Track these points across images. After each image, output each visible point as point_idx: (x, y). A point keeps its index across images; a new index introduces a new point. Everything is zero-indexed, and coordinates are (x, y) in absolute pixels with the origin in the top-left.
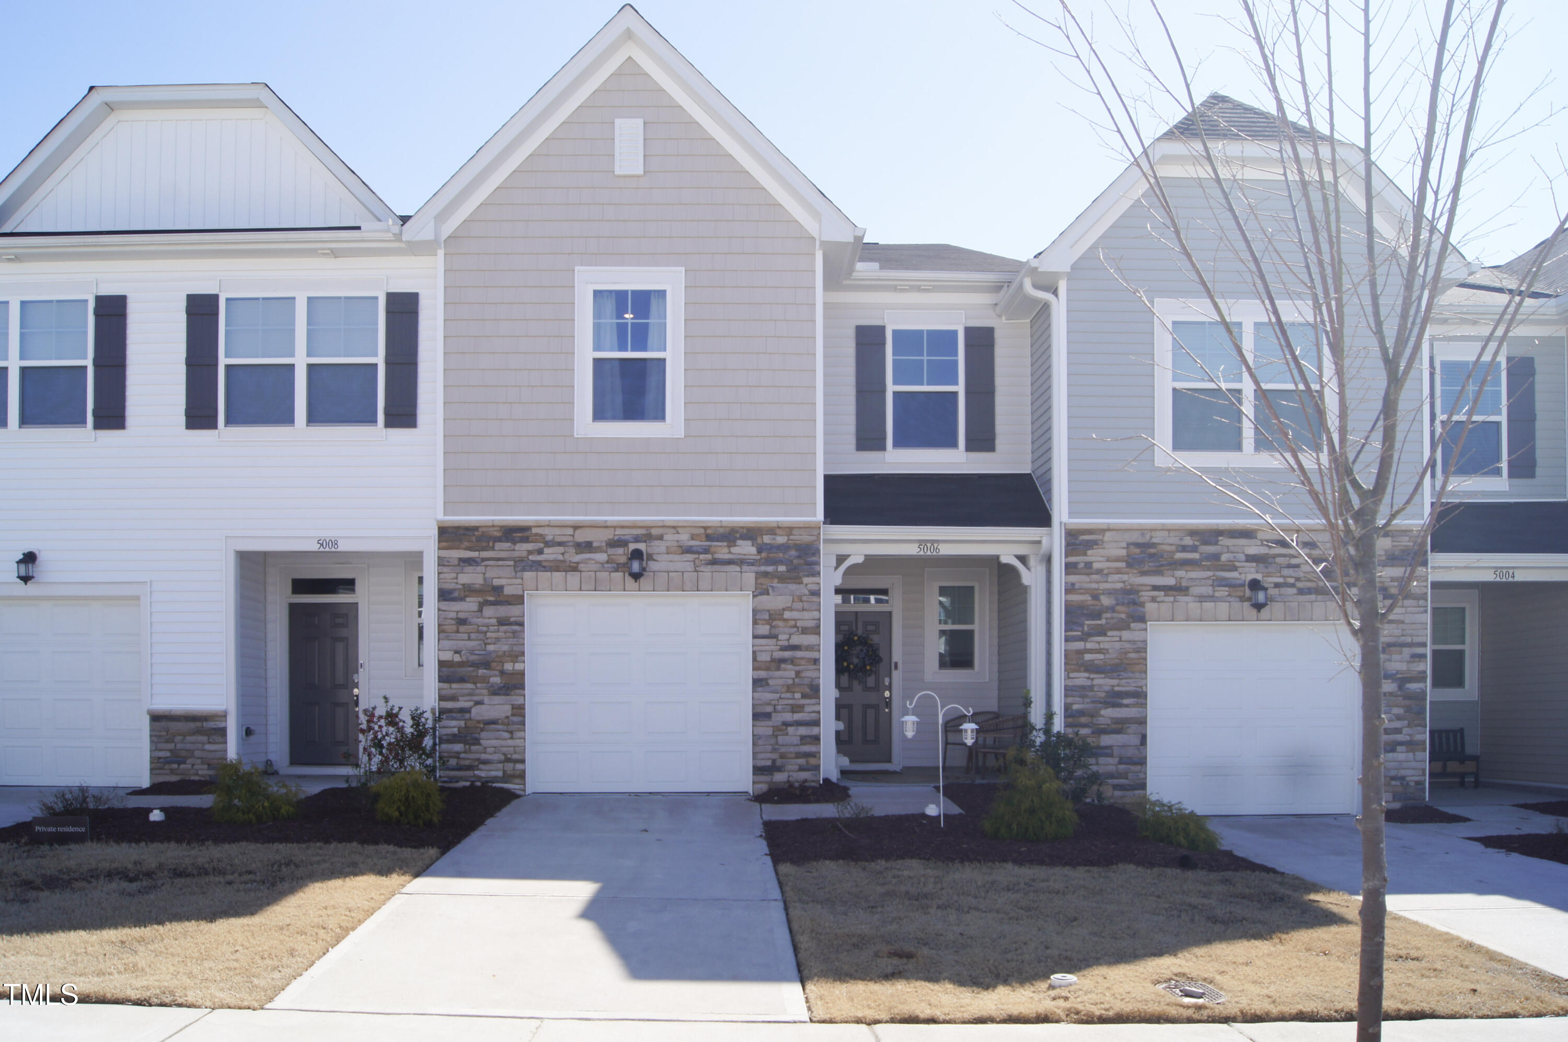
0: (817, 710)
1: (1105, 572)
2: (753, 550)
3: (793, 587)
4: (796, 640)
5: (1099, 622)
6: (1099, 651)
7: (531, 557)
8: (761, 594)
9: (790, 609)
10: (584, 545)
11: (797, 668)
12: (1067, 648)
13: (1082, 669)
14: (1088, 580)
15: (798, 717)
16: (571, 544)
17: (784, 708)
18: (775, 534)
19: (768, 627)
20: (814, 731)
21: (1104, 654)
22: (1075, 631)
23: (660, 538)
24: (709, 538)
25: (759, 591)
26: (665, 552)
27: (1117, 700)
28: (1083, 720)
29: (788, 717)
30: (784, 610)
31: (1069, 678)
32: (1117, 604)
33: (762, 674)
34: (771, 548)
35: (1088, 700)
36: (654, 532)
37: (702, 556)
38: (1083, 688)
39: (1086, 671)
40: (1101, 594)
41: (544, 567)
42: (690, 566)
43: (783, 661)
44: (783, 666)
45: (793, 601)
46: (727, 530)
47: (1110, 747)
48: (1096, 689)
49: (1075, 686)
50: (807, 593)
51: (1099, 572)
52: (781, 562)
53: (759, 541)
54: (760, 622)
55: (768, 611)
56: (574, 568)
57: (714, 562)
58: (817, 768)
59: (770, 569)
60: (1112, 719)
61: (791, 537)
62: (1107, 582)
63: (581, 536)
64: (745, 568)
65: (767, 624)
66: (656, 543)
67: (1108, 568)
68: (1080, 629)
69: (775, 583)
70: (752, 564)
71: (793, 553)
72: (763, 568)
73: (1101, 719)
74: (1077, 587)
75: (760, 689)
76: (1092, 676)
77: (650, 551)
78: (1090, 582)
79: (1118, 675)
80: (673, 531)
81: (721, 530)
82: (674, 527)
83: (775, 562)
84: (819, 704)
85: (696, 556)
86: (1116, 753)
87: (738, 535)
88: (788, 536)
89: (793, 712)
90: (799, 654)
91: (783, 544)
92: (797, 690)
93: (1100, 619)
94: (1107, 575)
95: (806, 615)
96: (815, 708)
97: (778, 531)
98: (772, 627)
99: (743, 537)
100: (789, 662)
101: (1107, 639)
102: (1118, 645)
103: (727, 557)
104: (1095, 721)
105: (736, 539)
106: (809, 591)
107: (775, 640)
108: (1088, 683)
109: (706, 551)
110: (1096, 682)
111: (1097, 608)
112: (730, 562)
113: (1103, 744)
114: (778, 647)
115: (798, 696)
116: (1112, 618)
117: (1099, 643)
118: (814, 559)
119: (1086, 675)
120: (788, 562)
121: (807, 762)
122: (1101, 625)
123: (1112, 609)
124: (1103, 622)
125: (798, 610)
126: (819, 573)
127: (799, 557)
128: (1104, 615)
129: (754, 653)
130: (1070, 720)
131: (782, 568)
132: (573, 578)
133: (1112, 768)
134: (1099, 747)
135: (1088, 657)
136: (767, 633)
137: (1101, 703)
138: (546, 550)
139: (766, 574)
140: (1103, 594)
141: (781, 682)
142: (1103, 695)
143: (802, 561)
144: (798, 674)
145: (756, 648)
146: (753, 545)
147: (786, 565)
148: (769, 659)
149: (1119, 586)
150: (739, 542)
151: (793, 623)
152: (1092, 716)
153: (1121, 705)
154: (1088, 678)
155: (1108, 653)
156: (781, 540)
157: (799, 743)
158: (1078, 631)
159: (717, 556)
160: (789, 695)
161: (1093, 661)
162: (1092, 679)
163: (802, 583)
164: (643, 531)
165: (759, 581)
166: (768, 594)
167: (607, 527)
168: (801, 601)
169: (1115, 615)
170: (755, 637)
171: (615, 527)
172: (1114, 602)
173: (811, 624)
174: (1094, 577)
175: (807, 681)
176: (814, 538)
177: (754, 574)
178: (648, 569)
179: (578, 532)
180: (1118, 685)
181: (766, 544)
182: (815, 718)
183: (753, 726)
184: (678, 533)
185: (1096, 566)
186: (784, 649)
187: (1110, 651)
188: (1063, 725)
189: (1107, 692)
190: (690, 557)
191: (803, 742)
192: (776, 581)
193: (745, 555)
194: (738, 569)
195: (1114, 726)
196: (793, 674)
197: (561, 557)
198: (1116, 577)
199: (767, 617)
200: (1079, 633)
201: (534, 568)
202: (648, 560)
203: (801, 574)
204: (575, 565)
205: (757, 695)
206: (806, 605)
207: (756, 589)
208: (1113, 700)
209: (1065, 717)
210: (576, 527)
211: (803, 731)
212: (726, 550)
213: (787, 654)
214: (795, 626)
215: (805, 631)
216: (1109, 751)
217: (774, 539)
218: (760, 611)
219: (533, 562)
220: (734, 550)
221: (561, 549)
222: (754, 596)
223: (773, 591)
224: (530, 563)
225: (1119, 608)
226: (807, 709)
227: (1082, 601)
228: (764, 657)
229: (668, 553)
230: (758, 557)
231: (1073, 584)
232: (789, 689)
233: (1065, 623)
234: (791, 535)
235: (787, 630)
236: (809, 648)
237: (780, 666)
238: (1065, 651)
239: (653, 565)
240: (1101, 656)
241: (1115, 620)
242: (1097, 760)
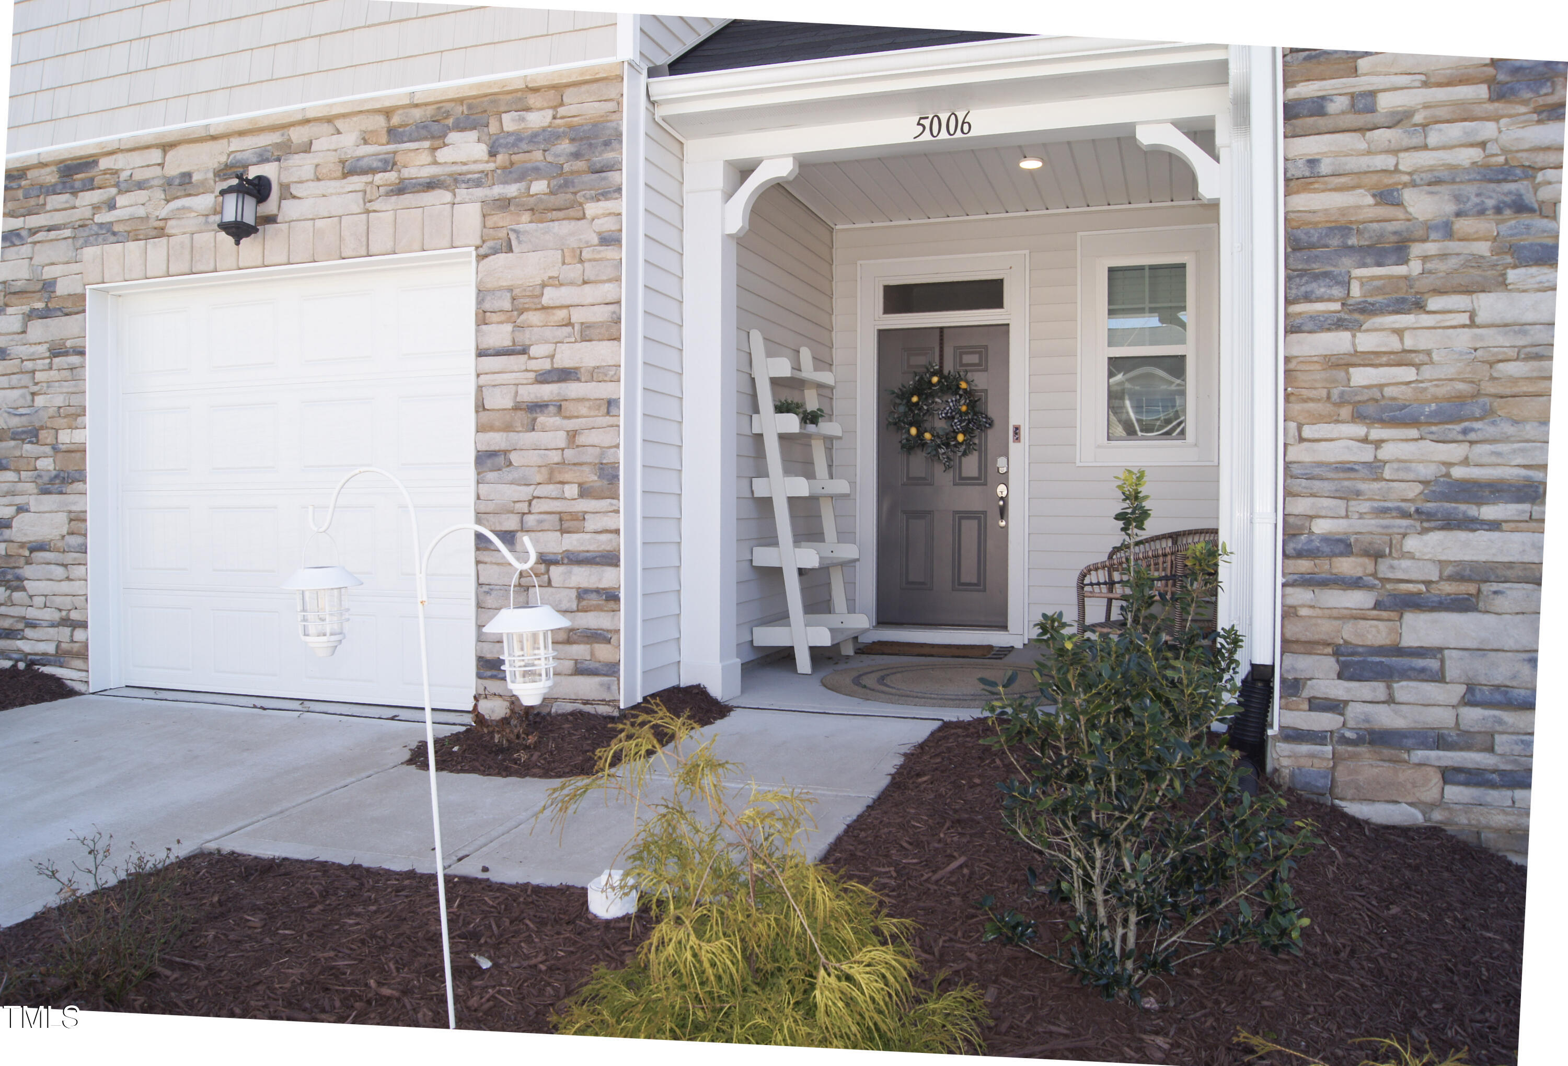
0: (613, 527)
1: (1418, 118)
2: (481, 151)
3: (563, 228)
4: (567, 357)
5: (1401, 270)
6: (1401, 358)
7: (99, 218)
8: (495, 251)
9: (556, 282)
10: (177, 182)
11: (572, 424)
12: (1295, 352)
13: (1345, 412)
14: (1363, 146)
15: (571, 542)
16: (155, 182)
17: (540, 522)
18: (528, 109)
19: (509, 328)
20: (605, 577)
21: (1417, 366)
22: (1320, 299)
23: (307, 148)
24: (394, 134)
25: (489, 244)
26: (312, 176)
27: (1463, 507)
28: (1347, 566)
29: (557, 543)
30: (544, 285)
31: (1302, 440)
32: (1458, 214)
33: (497, 440)
34: (518, 140)
35: (1365, 507)
36: (298, 135)
37: (379, 178)
38: (1347, 468)
39: (1358, 417)
40: (1405, 185)
41: (114, 234)
42: (354, 203)
43: (536, 407)
44: (542, 419)
45: (564, 263)
46: (430, 110)
47: (1436, 652)
48: (1387, 474)
49: (1320, 464)
50: (596, 240)
51: (1399, 119)
52: (536, 172)
53: (493, 128)
54: (495, 318)
55: (510, 290)
56: (161, 232)
57: (400, 189)
58: (612, 669)
59: (512, 190)
60: (1442, 564)
61: (562, 111)
62: (1425, 147)
63: (177, 164)
64: (462, 193)
65: (507, 321)
66: (296, 159)
67: (1426, 106)
68: (1337, 292)
69: (525, 223)
70: (478, 184)
71: (565, 147)
72: (498, 190)
73: (1405, 563)
74: (1325, 167)
75: (491, 476)
76: (1377, 433)
77: (285, 180)
78: (1369, 152)
79: (1465, 432)
80: (326, 128)
81: (417, 114)
82: (329, 120)
83: (524, 175)
84: (617, 512)
85: (368, 178)
86: (1452, 671)
87: (450, 122)
88: (555, 108)
89: (563, 531)
90: (572, 389)
91: (544, 129)
92: (567, 477)
93: (1403, 260)
94: (1424, 126)
95: (589, 293)
96: (608, 522)
97: (532, 100)
98: (518, 327)
99: (460, 127)
100: (552, 409)
101: (1426, 320)
102: (1463, 339)
103: (427, 172)
104: (1384, 570)
105: (447, 130)
106: (599, 234)
107: (523, 358)
108: (1366, 454)
109: (389, 164)
110: (1386, 452)
111: (1390, 227)
112: (431, 185)
113: (1409, 640)
114: (532, 375)
115: (571, 491)
116: (1443, 256)
117: (1399, 332)
118: (609, 155)
119: (1359, 430)
120: (555, 172)
121: (592, 654)
122: (1406, 278)
123: (1447, 231)
124: (1414, 267)
125: (572, 283)
126: (619, 190)
127: (577, 156)
128: (1416, 250)
129: (480, 389)
130: (1304, 565)
131: (539, 187)
132: (157, 250)
133: (1442, 718)
134: (1398, 651)
135: (1361, 376)
136: (507, 343)
137: (1405, 515)
138: (121, 201)
139: (504, 204)
140: (1414, 184)
141: (533, 458)
142: (1413, 490)
143: (580, 165)
144: (572, 435)
145: (484, 379)
146: (479, 140)
147: (550, 178)
148: (509, 404)
149: (1467, 156)
150: (453, 137)
151: (561, 314)
152: (1377, 556)
153: (1470, 524)
154: (1365, 440)
155: (1432, 362)
156: (538, 119)
157: (574, 607)
158: (1330, 300)
159: (406, 173)
160: (550, 490)
161: (1381, 387)
162: (1378, 444)
163: (584, 217)
164: (275, 138)
165: (490, 222)
166: (510, 250)
167: (214, 138)
168: (581, 261)
169: (1453, 246)
170: (481, 353)
171: (227, 136)
172: (1450, 208)
173: (601, 314)
174: (1382, 136)
175: (590, 455)
176: (611, 106)
177: (478, 205)
178: (279, 219)
179: (171, 154)
180: (1465, 462)
181: (509, 134)
182: (609, 548)
183: (478, 562)
184: (339, 132)
185: (1385, 102)
186: (543, 378)
187: (1435, 357)
188: (1280, 580)
189: (1425, 483)
190: (357, 182)
191: (584, 603)
192: (526, 217)
193: (464, 164)
194: (447, 196)
195: (1448, 588)
196: (560, 439)
197: (141, 212)
198: (1455, 131)
199: (507, 305)
200: (1337, 306)
201: (100, 239)
202: (282, 198)
203: (579, 197)
204: (161, 224)
205: (484, 488)
206: (590, 271)
207: (484, 242)
208: (1447, 505)
209: (1285, 555)
210: (166, 147)
211: (583, 577)
212: (425, 158)
213: (548, 391)
214: (569, 324)
215: (587, 333)
216: (1434, 664)
217: (523, 119)
218: (492, 291)
219: (101, 225)
220: (444, 155)
221: (141, 195)
222: (481, 257)
223: (520, 242)
224: (95, 228)
225: (1464, 225)
226: (592, 523)
227: (1343, 211)
228: (500, 400)
229: (318, 179)
230: (491, 166)
231: (1312, 162)
232: (553, 474)
233: (1288, 279)
234: (562, 104)
235: (548, 333)
236: (597, 374)
237: (535, 420)
238: (1287, 359)
239: (290, 209)
240: (1408, 374)
241: (1453, 263)
242: (1389, 687)
